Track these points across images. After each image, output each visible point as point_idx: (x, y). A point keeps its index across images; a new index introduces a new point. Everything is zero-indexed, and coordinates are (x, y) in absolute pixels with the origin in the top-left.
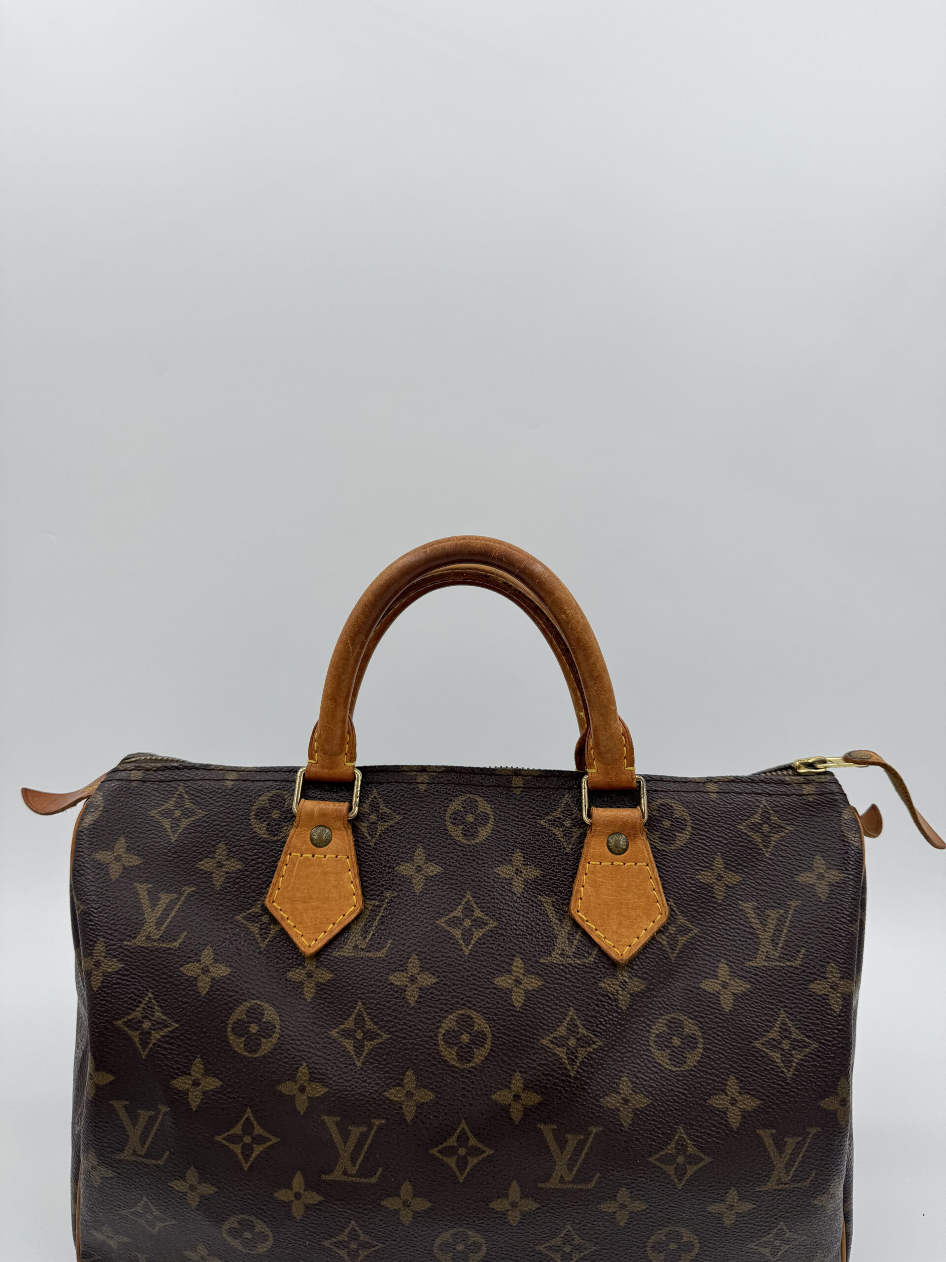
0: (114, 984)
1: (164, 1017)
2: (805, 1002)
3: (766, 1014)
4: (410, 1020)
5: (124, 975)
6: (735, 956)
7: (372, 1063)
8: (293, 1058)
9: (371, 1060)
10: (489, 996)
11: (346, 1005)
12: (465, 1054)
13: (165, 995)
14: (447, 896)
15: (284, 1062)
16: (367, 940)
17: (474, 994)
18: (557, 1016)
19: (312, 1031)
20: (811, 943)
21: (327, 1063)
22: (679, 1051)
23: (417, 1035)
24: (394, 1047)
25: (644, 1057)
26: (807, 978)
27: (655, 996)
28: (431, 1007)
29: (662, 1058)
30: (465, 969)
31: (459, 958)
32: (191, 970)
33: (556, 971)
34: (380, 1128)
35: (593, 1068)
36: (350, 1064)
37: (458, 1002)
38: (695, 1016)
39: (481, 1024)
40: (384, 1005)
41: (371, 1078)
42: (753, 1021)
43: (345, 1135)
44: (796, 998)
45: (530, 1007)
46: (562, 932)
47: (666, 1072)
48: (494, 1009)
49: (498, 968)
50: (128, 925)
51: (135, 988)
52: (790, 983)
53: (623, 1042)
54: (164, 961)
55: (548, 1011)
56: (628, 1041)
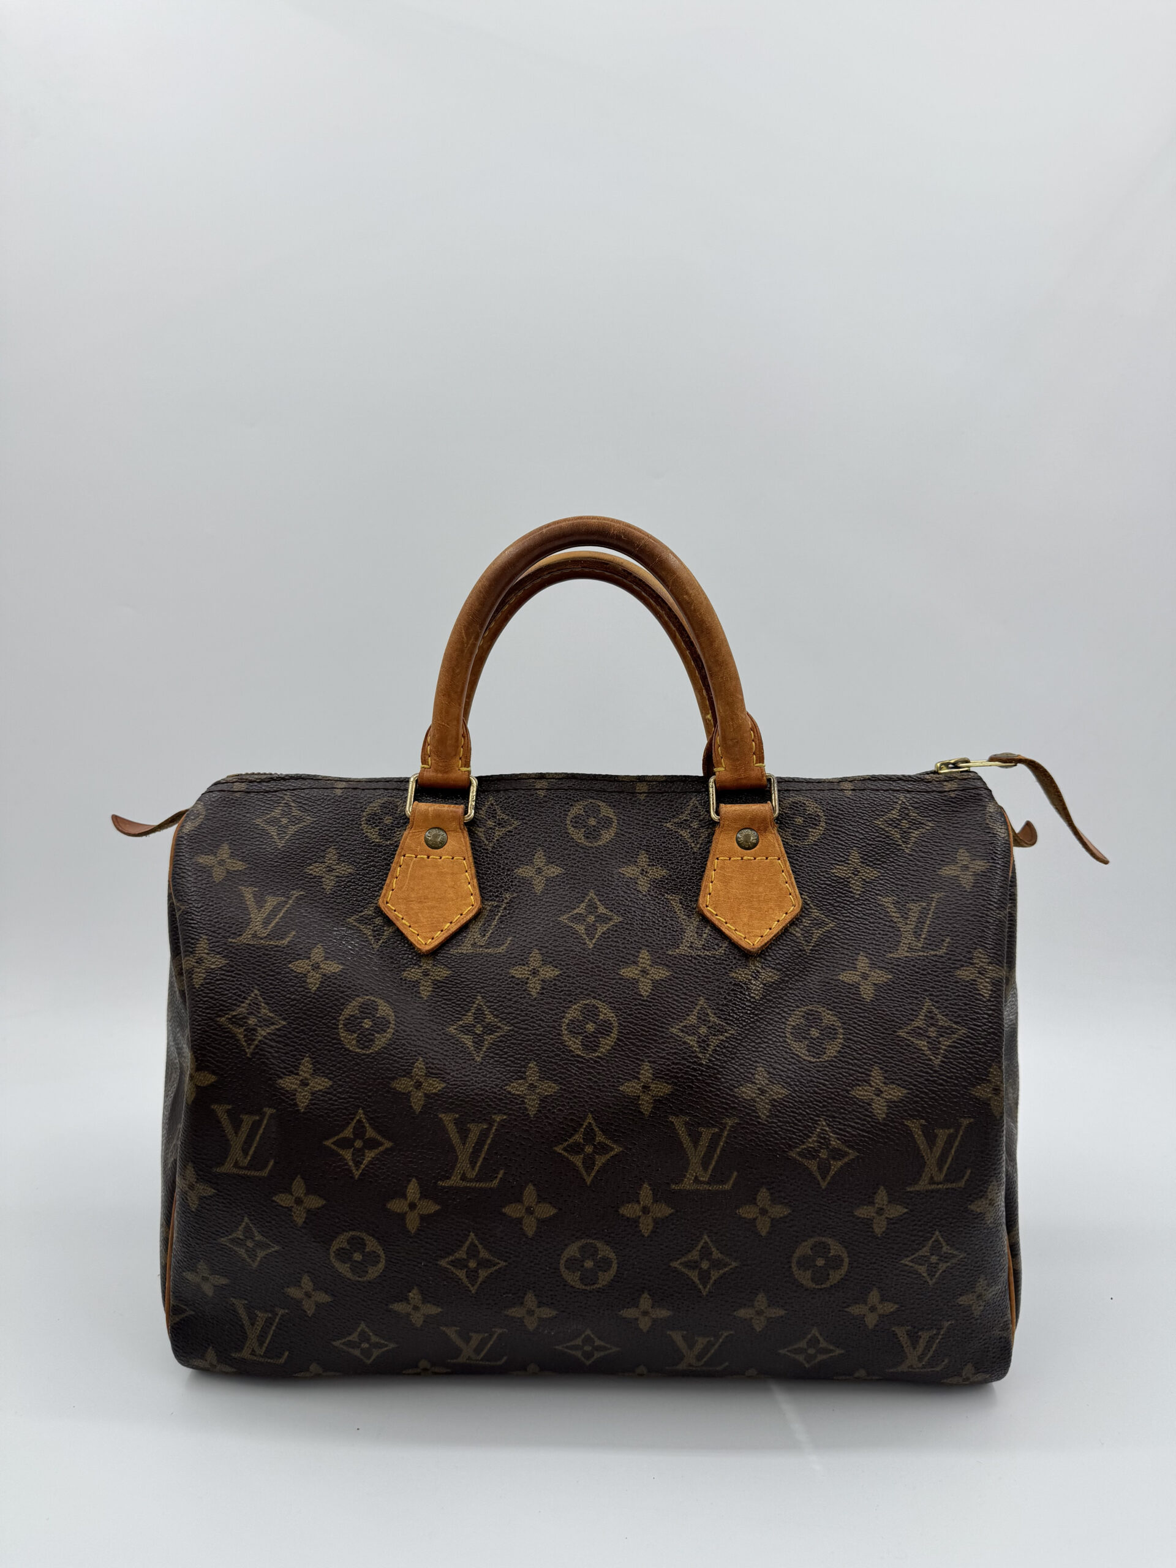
0: (218, 980)
1: (271, 1015)
2: (952, 989)
3: (910, 1003)
4: (532, 1011)
5: (228, 971)
6: (875, 949)
7: (492, 1057)
8: (409, 1053)
9: (491, 1055)
10: (614, 986)
11: (465, 1000)
12: (591, 1043)
13: (272, 992)
14: (569, 895)
15: (398, 1058)
16: (486, 938)
17: (599, 985)
18: (687, 1005)
19: (429, 1028)
20: (956, 932)
21: (444, 1059)
22: (818, 1042)
23: (540, 1025)
24: (515, 1039)
25: (781, 1048)
26: (953, 966)
27: (791, 989)
28: (554, 998)
29: (800, 1049)
30: (589, 961)
31: (582, 951)
32: (300, 966)
33: (685, 962)
34: (502, 1125)
35: (727, 1057)
36: (469, 1060)
37: (582, 993)
38: (834, 1007)
39: (606, 1013)
40: (505, 997)
41: (491, 1072)
42: (897, 1010)
43: (464, 1134)
44: (942, 986)
45: (658, 996)
46: (691, 927)
47: (804, 1062)
48: (620, 998)
49: (623, 960)
50: (233, 924)
51: (241, 984)
52: (935, 972)
53: (758, 1033)
54: (271, 958)
55: (677, 1001)
56: (763, 1031)
